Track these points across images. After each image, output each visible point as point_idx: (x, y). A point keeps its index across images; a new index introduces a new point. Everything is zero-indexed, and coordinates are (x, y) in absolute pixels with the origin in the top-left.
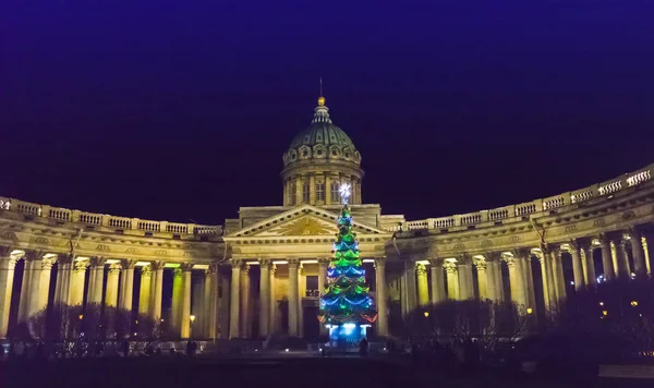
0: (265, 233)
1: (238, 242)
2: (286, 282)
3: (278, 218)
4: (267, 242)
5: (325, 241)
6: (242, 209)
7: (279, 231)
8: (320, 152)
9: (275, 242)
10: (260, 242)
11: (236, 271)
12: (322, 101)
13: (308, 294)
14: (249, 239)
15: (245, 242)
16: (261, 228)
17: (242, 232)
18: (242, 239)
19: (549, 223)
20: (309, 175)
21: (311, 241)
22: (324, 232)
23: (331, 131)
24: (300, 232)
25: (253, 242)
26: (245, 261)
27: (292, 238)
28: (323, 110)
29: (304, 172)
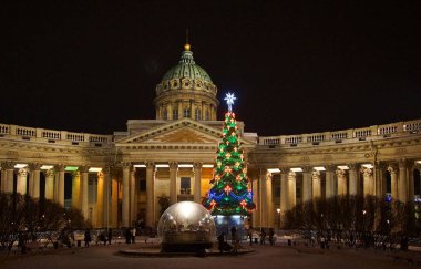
0: (151, 140)
1: (128, 148)
2: (166, 182)
3: (162, 128)
4: (153, 148)
5: (201, 148)
6: (130, 122)
7: (162, 140)
8: (187, 84)
9: (159, 147)
10: (147, 148)
11: (126, 171)
12: (188, 47)
13: (182, 191)
14: (137, 145)
15: (134, 148)
16: (147, 136)
17: (131, 139)
18: (131, 145)
19: (383, 145)
20: (177, 102)
21: (189, 148)
22: (199, 141)
23: (196, 69)
24: (180, 140)
25: (140, 147)
26: (133, 163)
27: (174, 145)
28: (189, 54)
29: (173, 99)
